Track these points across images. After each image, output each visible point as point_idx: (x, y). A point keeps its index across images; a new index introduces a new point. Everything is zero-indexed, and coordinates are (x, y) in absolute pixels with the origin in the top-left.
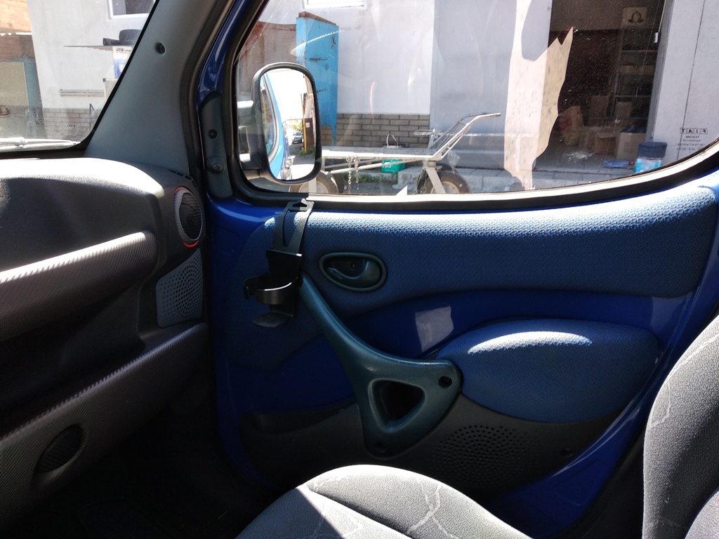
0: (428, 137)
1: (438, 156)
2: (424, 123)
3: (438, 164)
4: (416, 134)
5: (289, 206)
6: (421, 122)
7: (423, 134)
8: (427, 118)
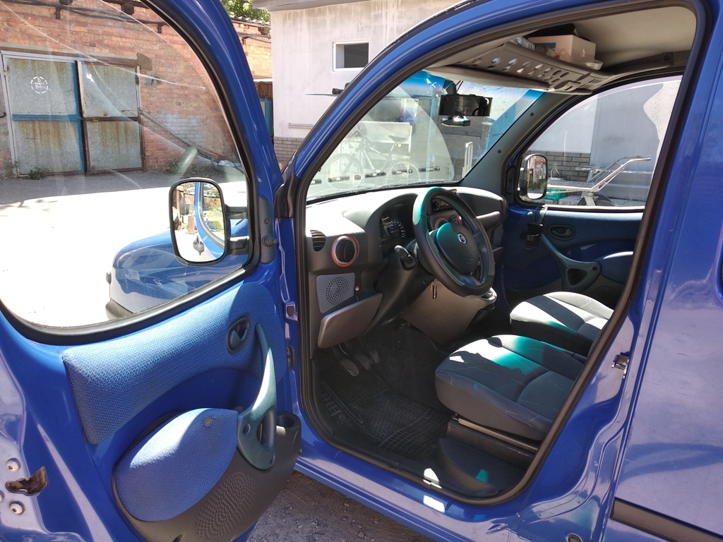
0: (588, 172)
1: (595, 188)
2: (585, 160)
3: (595, 194)
4: (577, 169)
5: (538, 208)
6: (583, 159)
7: (584, 169)
8: (588, 156)
